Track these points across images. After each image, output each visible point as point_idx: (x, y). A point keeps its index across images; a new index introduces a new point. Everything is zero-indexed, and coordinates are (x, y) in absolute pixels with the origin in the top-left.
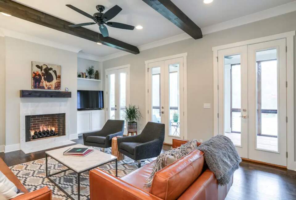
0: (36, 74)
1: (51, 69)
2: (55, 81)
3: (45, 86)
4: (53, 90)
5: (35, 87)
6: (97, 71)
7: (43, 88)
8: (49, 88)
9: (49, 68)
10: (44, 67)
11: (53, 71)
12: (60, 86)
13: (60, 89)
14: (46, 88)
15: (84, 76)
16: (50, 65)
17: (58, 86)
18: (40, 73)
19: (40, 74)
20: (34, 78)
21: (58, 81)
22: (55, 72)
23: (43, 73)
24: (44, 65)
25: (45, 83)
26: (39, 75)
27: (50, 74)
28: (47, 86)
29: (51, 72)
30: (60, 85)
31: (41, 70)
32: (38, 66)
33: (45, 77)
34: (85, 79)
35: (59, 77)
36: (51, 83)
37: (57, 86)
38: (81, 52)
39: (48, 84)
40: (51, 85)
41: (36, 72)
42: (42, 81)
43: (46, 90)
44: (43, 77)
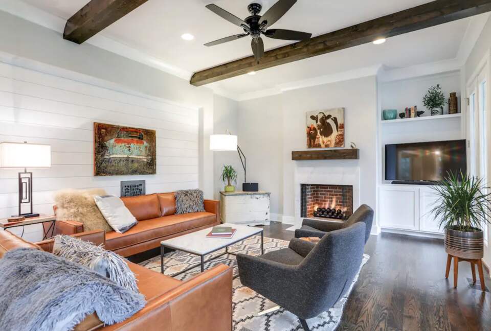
0: (310, 128)
1: (329, 116)
2: (335, 134)
3: (321, 143)
4: (332, 147)
5: (310, 146)
6: (453, 95)
7: (319, 146)
8: (327, 146)
9: (326, 116)
10: (320, 116)
11: (332, 119)
12: (343, 141)
13: (342, 146)
14: (323, 146)
15: (413, 114)
16: (327, 111)
17: (341, 140)
18: (315, 125)
19: (316, 127)
20: (309, 134)
21: (340, 133)
22: (335, 120)
23: (318, 125)
24: (320, 113)
25: (321, 139)
26: (315, 129)
27: (328, 124)
28: (323, 142)
29: (329, 121)
30: (343, 138)
31: (317, 122)
32: (313, 118)
33: (322, 130)
34: (418, 118)
35: (342, 126)
36: (329, 138)
37: (337, 141)
38: (386, 69)
39: (325, 139)
40: (329, 141)
41: (310, 126)
42: (317, 137)
43: (323, 149)
44: (319, 131)
